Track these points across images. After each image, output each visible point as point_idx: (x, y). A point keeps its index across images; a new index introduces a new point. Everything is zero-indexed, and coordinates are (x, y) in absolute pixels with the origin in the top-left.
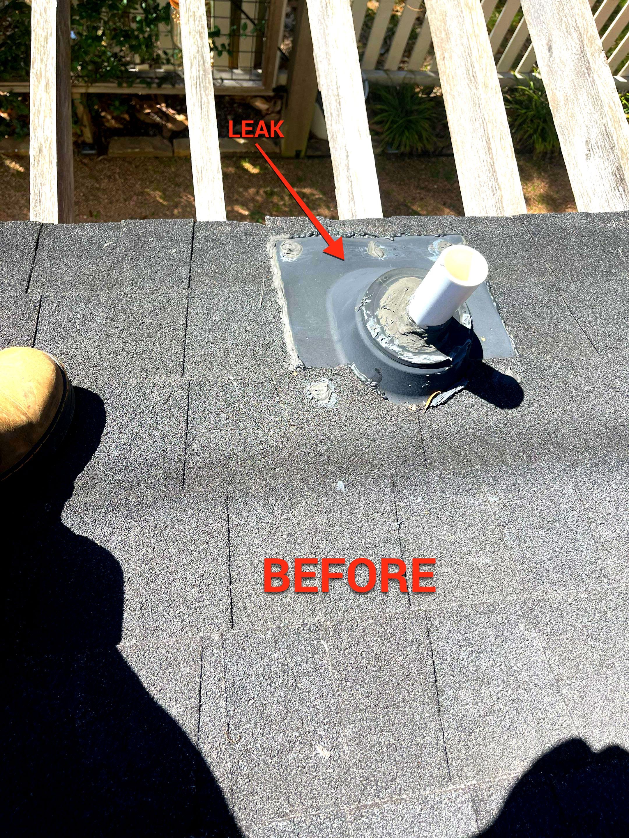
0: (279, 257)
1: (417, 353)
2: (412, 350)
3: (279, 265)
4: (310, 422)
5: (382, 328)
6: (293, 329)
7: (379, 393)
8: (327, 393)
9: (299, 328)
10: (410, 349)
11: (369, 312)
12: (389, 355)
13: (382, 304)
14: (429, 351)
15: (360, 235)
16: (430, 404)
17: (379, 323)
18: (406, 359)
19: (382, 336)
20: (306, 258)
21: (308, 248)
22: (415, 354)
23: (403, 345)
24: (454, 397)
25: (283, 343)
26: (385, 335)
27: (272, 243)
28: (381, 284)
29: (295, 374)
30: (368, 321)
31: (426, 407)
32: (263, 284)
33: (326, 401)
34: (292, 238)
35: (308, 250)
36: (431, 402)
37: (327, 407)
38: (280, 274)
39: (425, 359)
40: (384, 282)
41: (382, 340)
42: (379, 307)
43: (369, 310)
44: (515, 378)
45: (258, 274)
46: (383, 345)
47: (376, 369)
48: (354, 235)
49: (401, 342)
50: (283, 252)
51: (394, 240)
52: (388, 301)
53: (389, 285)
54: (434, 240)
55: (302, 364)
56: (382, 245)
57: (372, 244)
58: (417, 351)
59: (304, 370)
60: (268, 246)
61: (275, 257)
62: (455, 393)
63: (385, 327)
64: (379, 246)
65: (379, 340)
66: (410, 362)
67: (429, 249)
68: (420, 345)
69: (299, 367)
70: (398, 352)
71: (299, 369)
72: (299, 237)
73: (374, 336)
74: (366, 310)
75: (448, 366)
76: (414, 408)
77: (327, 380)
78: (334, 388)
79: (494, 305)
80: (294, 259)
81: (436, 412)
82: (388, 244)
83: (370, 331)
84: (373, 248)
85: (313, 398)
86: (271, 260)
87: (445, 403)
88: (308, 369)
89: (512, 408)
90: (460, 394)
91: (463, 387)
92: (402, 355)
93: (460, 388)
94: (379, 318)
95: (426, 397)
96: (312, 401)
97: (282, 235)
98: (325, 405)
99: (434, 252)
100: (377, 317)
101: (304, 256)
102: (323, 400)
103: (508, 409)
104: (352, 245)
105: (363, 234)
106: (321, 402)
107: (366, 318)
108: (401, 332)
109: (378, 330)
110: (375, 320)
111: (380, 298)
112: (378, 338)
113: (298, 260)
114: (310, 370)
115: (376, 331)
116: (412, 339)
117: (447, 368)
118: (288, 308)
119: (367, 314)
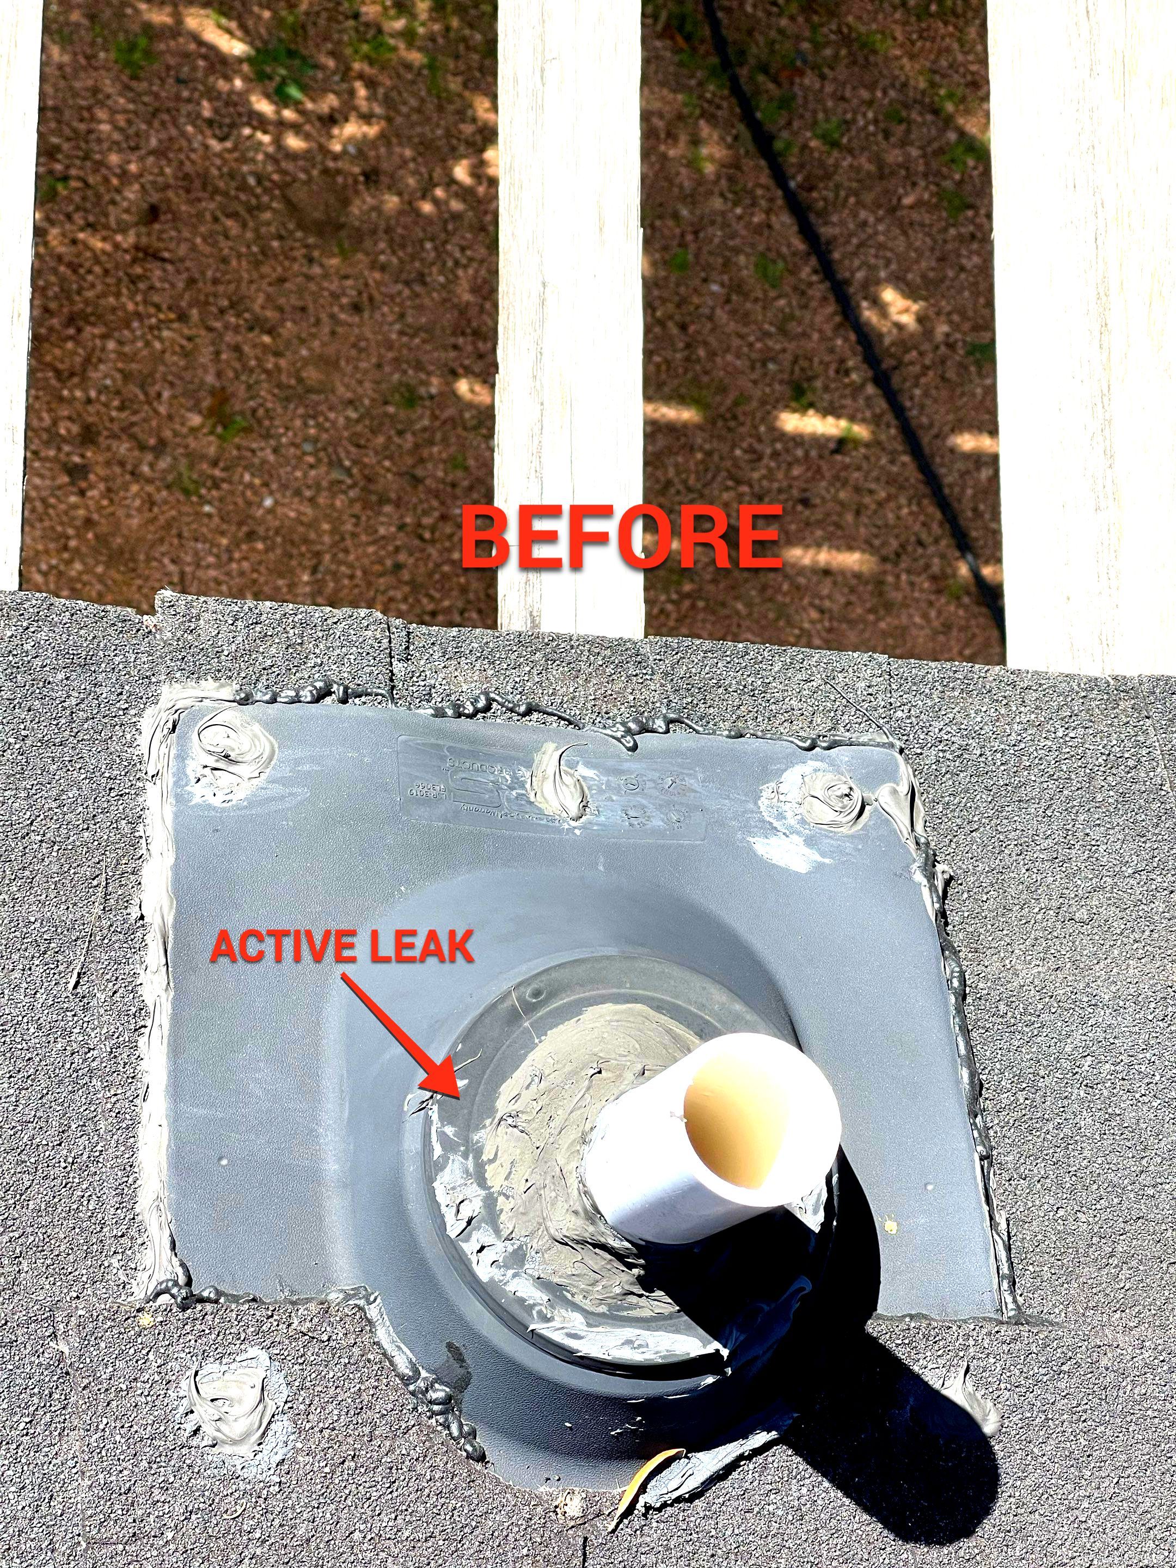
0: (180, 776)
1: (603, 1315)
2: (587, 1305)
3: (176, 816)
4: (169, 1535)
5: (490, 1202)
6: (175, 1118)
7: (455, 1432)
8: (256, 1417)
9: (202, 1112)
10: (578, 1299)
11: (449, 1130)
12: (499, 1311)
13: (502, 1105)
14: (646, 1313)
15: (512, 710)
16: (635, 1500)
17: (481, 1181)
18: (558, 1337)
19: (482, 1235)
20: (283, 798)
21: (299, 753)
22: (593, 1319)
23: (556, 1280)
24: (735, 1475)
25: (129, 1168)
26: (497, 1231)
27: (164, 716)
28: (514, 1017)
29: (146, 1320)
30: (440, 1166)
31: (622, 1507)
32: (100, 892)
33: (246, 1450)
34: (245, 701)
35: (298, 762)
36: (643, 1489)
37: (245, 1474)
38: (170, 859)
39: (629, 1342)
40: (530, 1008)
41: (480, 1251)
42: (492, 1111)
43: (451, 1123)
44: (977, 1414)
45: (85, 844)
46: (484, 1272)
47: (450, 1346)
48: (487, 708)
49: (550, 1269)
50: (198, 759)
51: (634, 748)
52: (527, 1096)
53: (542, 1029)
54: (790, 762)
55: (182, 1280)
56: (588, 764)
57: (548, 757)
58: (603, 1309)
59: (184, 1308)
60: (146, 723)
61: (168, 779)
62: (741, 1457)
63: (501, 1199)
64: (572, 765)
65: (469, 1248)
66: (571, 1352)
67: (763, 803)
68: (618, 1290)
69: (167, 1291)
70: (532, 1307)
71: (164, 1299)
72: (273, 700)
73: (453, 1232)
74: (441, 1118)
75: (713, 1373)
76: (574, 1507)
77: (264, 1356)
78: (286, 1392)
79: (958, 1082)
80: (235, 798)
81: (656, 1529)
82: (611, 763)
83: (444, 1209)
84: (550, 772)
85: (196, 1432)
86: (149, 785)
87: (694, 1496)
88: (202, 1300)
89: (942, 1544)
90: (760, 1459)
91: (774, 1434)
92: (545, 1319)
93: (760, 1438)
94: (485, 1158)
95: (625, 1467)
96: (195, 1442)
97: (209, 687)
98: (238, 1463)
99: (781, 816)
100: (478, 1153)
101: (278, 789)
102: (235, 1442)
103: (928, 1544)
104: (474, 755)
105: (523, 709)
106: (228, 1449)
107: (438, 1151)
108: (552, 1231)
109: (473, 1208)
110: (470, 1163)
111: (502, 1076)
112: (467, 1240)
113: (252, 802)
114: (209, 1307)
115: (466, 1212)
116: (591, 1263)
117: (710, 1380)
118: (176, 1019)
119: (442, 1136)
